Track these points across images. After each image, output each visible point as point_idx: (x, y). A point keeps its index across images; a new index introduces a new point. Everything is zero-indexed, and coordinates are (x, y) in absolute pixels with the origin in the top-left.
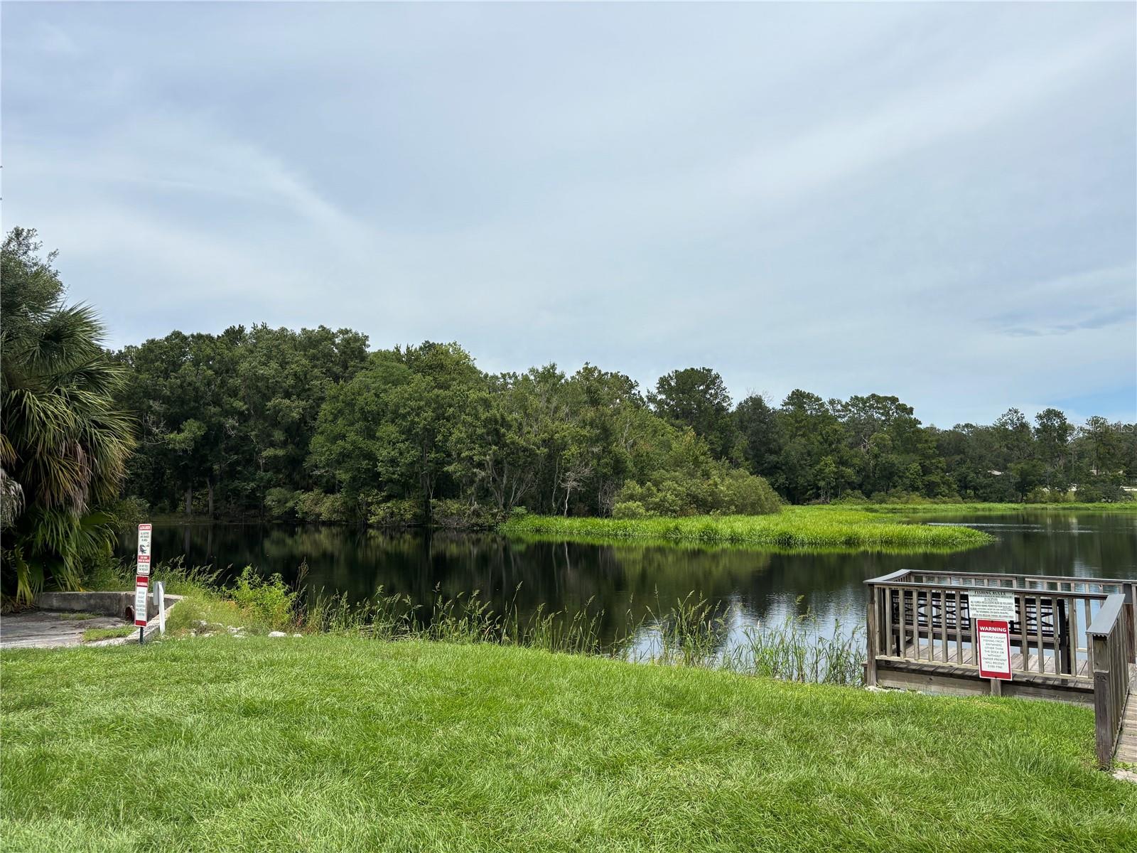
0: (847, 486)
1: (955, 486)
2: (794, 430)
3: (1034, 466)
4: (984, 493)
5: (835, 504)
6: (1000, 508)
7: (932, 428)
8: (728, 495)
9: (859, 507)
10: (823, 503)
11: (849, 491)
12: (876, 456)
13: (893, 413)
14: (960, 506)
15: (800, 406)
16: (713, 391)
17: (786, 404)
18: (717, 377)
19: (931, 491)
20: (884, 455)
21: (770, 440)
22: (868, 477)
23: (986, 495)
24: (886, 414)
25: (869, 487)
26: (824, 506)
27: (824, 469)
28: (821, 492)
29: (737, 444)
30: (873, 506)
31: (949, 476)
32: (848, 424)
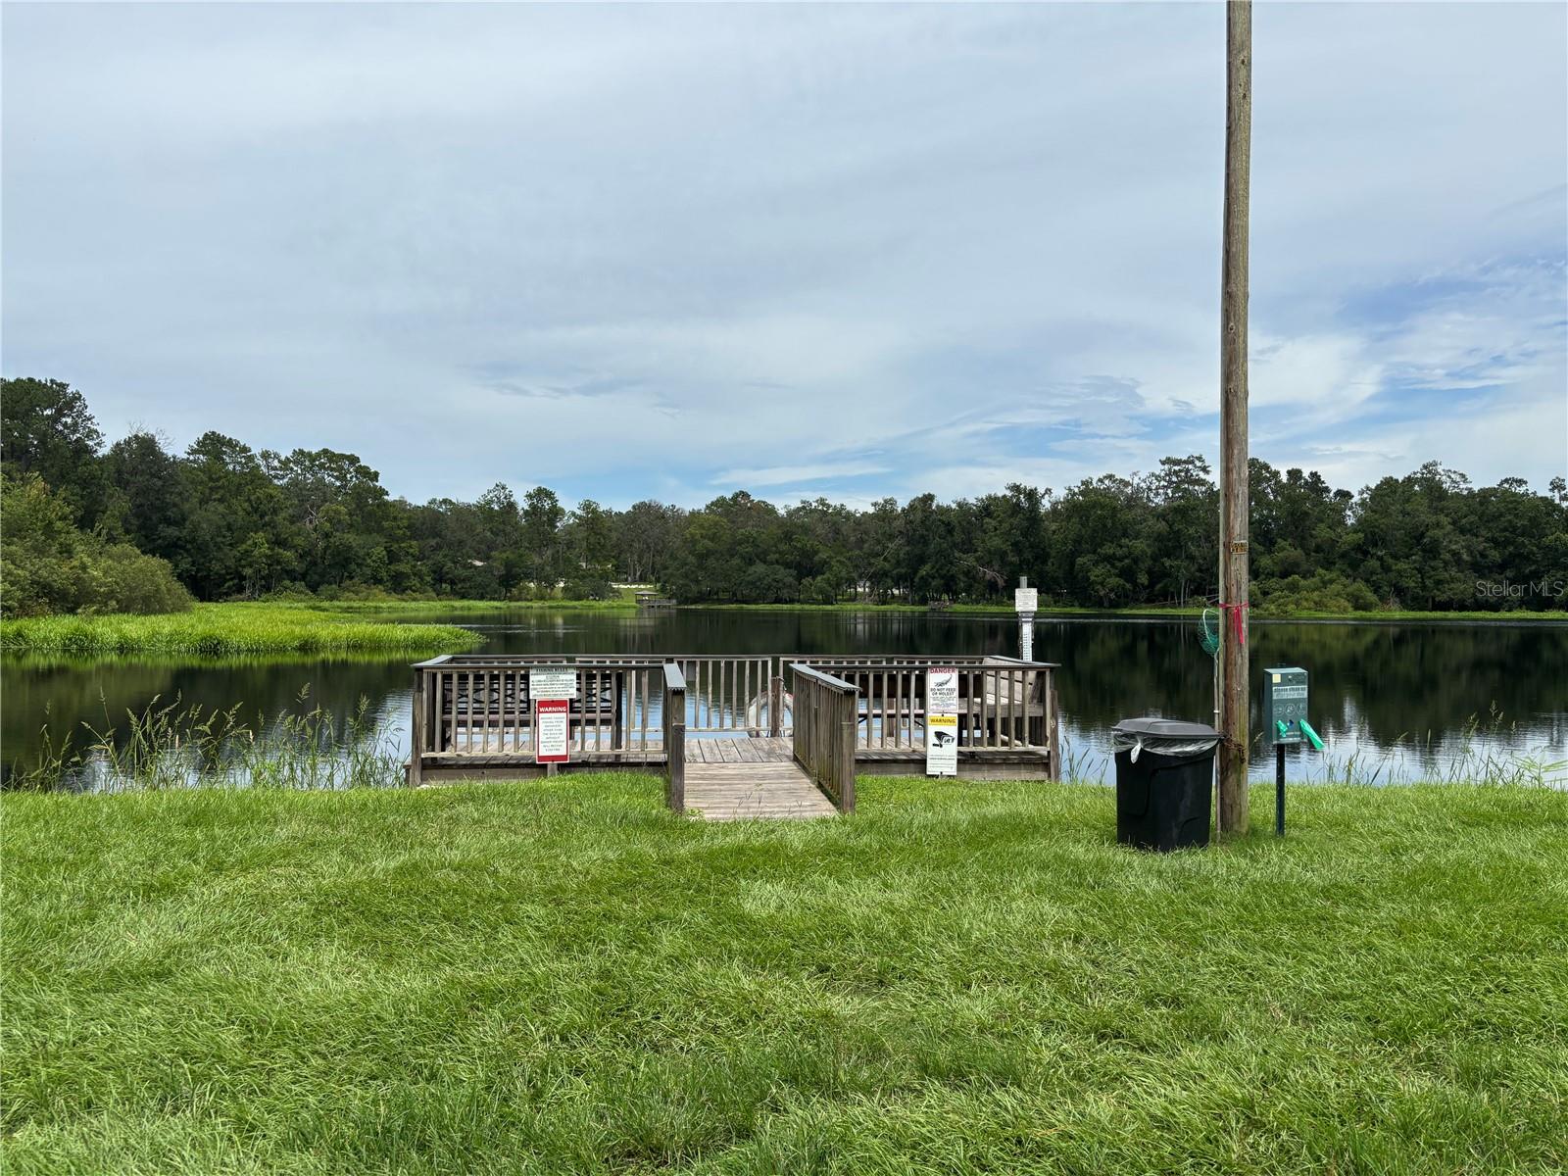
0: (285, 576)
1: (428, 579)
2: (207, 491)
3: (521, 556)
4: (463, 588)
5: (268, 601)
6: (481, 607)
7: (402, 502)
8: (105, 584)
9: (301, 605)
10: (249, 599)
11: (287, 583)
12: (327, 536)
13: (351, 478)
14: (434, 603)
15: (218, 456)
16: (69, 420)
17: (194, 452)
18: (77, 397)
19: (398, 585)
20: (338, 534)
21: (168, 504)
22: (315, 564)
23: (463, 590)
24: (342, 478)
25: (316, 577)
26: (252, 604)
27: (252, 551)
28: (246, 584)
29: (112, 508)
30: (322, 604)
31: (421, 565)
32: (287, 488)
